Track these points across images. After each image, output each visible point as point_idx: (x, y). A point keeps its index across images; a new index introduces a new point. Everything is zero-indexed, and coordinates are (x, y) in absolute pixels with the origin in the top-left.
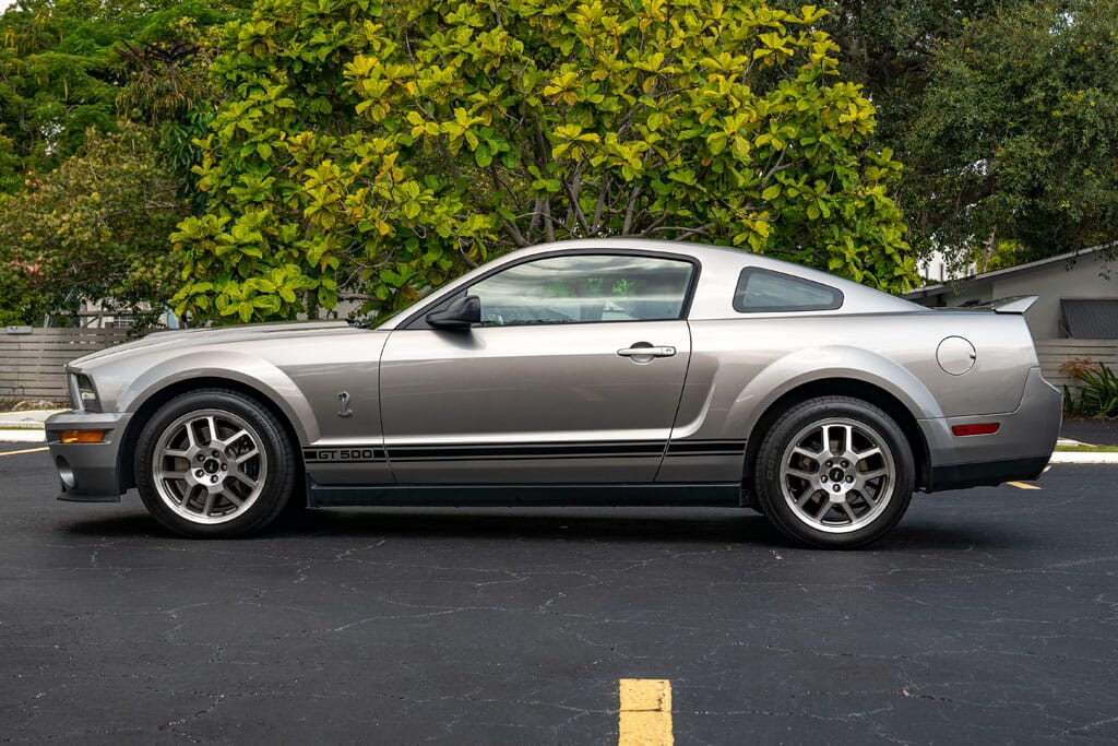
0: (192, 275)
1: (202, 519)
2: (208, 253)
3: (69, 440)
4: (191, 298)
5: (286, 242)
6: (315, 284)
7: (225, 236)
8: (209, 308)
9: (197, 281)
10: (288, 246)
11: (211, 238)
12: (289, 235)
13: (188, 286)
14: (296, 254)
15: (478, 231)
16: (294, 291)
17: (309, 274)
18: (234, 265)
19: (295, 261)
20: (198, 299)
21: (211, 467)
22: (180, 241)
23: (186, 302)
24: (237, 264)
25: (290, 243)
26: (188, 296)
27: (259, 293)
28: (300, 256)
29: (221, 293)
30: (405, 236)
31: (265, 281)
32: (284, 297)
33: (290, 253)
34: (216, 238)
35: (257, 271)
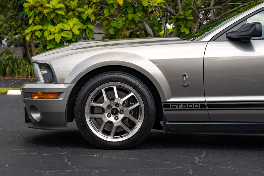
0: (33, 22)
1: (110, 139)
2: (40, 13)
3: (36, 97)
4: (33, 32)
5: (73, 8)
6: (85, 27)
7: (48, 5)
8: (41, 37)
9: (35, 25)
10: (73, 10)
11: (42, 6)
12: (74, 5)
13: (31, 27)
14: (77, 14)
15: (158, 4)
16: (78, 29)
17: (82, 22)
18: (52, 18)
19: (77, 17)
20: (36, 33)
21: (115, 112)
22: (28, 7)
23: (31, 34)
24: (53, 17)
25: (74, 9)
26: (31, 32)
27: (63, 30)
28: (79, 14)
29: (46, 30)
30: (127, 6)
31: (65, 25)
32: (74, 32)
33: (74, 14)
34: (44, 6)
35: (61, 21)
